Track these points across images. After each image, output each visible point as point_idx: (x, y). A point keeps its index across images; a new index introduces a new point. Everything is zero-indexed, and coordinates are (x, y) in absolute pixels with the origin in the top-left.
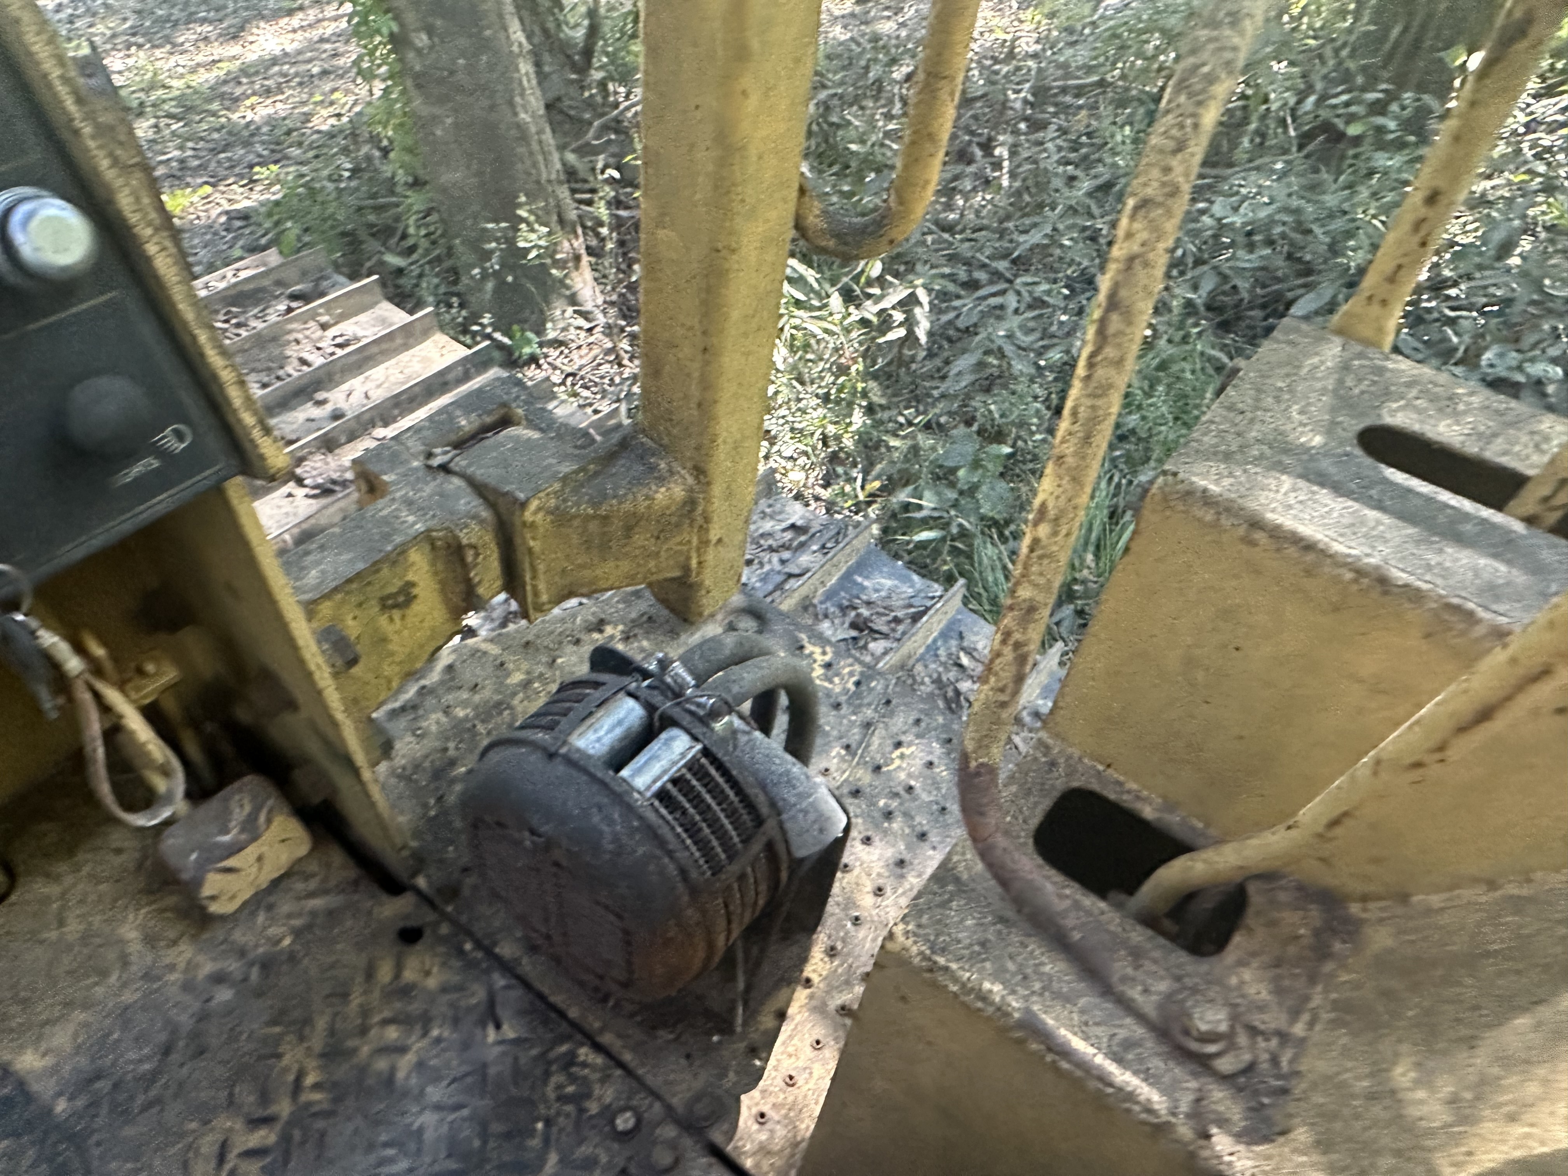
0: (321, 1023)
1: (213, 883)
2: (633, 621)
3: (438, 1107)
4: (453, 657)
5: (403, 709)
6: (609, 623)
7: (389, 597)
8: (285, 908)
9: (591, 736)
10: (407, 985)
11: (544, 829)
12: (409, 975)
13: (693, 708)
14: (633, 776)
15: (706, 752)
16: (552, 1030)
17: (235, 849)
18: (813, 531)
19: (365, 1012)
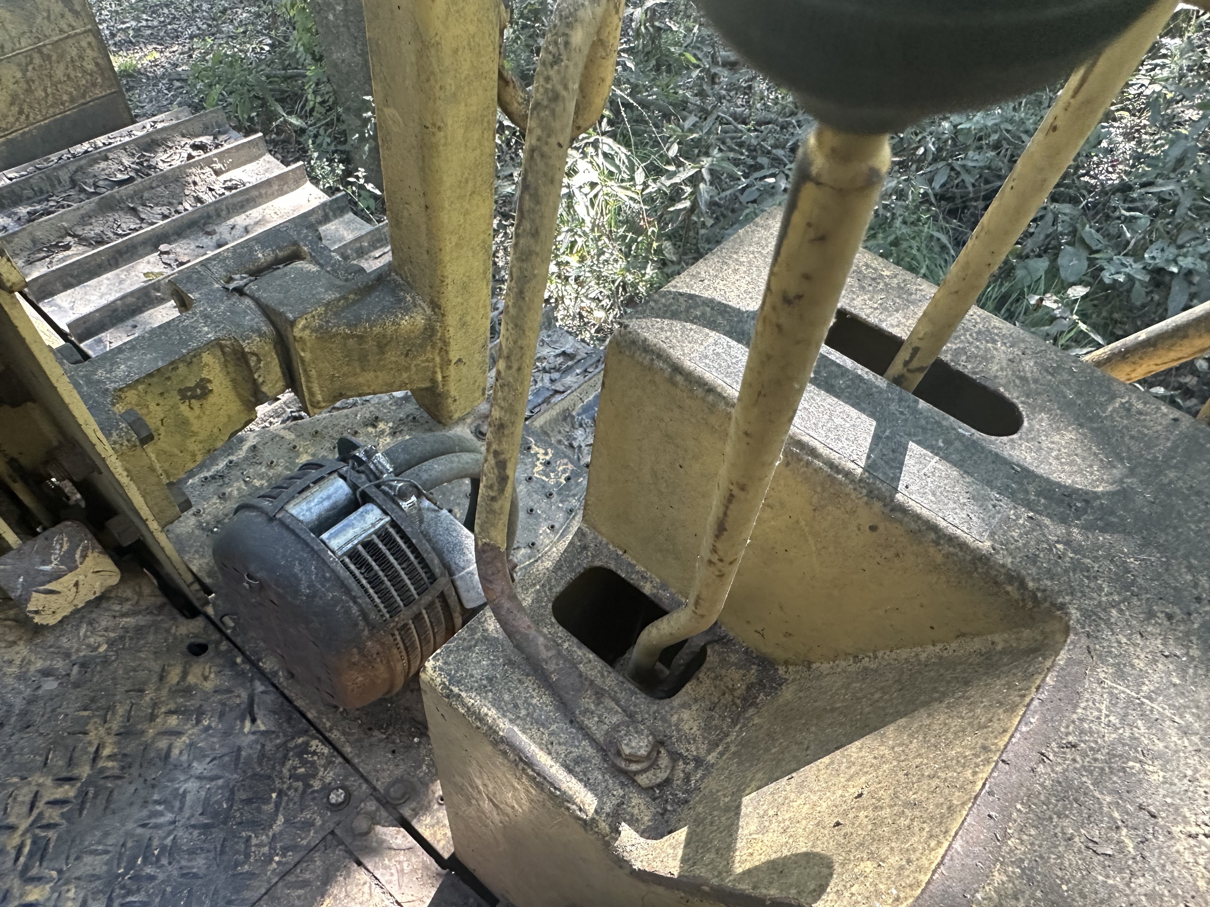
0: (121, 710)
1: (36, 601)
2: (401, 420)
3: (200, 778)
4: (258, 439)
5: (213, 477)
6: (381, 421)
7: (189, 389)
8: (104, 622)
9: (304, 506)
10: (189, 686)
11: (258, 575)
12: (191, 679)
13: (387, 489)
14: (329, 538)
15: (393, 524)
16: (293, 727)
17: (56, 576)
18: (579, 358)
19: (155, 705)
